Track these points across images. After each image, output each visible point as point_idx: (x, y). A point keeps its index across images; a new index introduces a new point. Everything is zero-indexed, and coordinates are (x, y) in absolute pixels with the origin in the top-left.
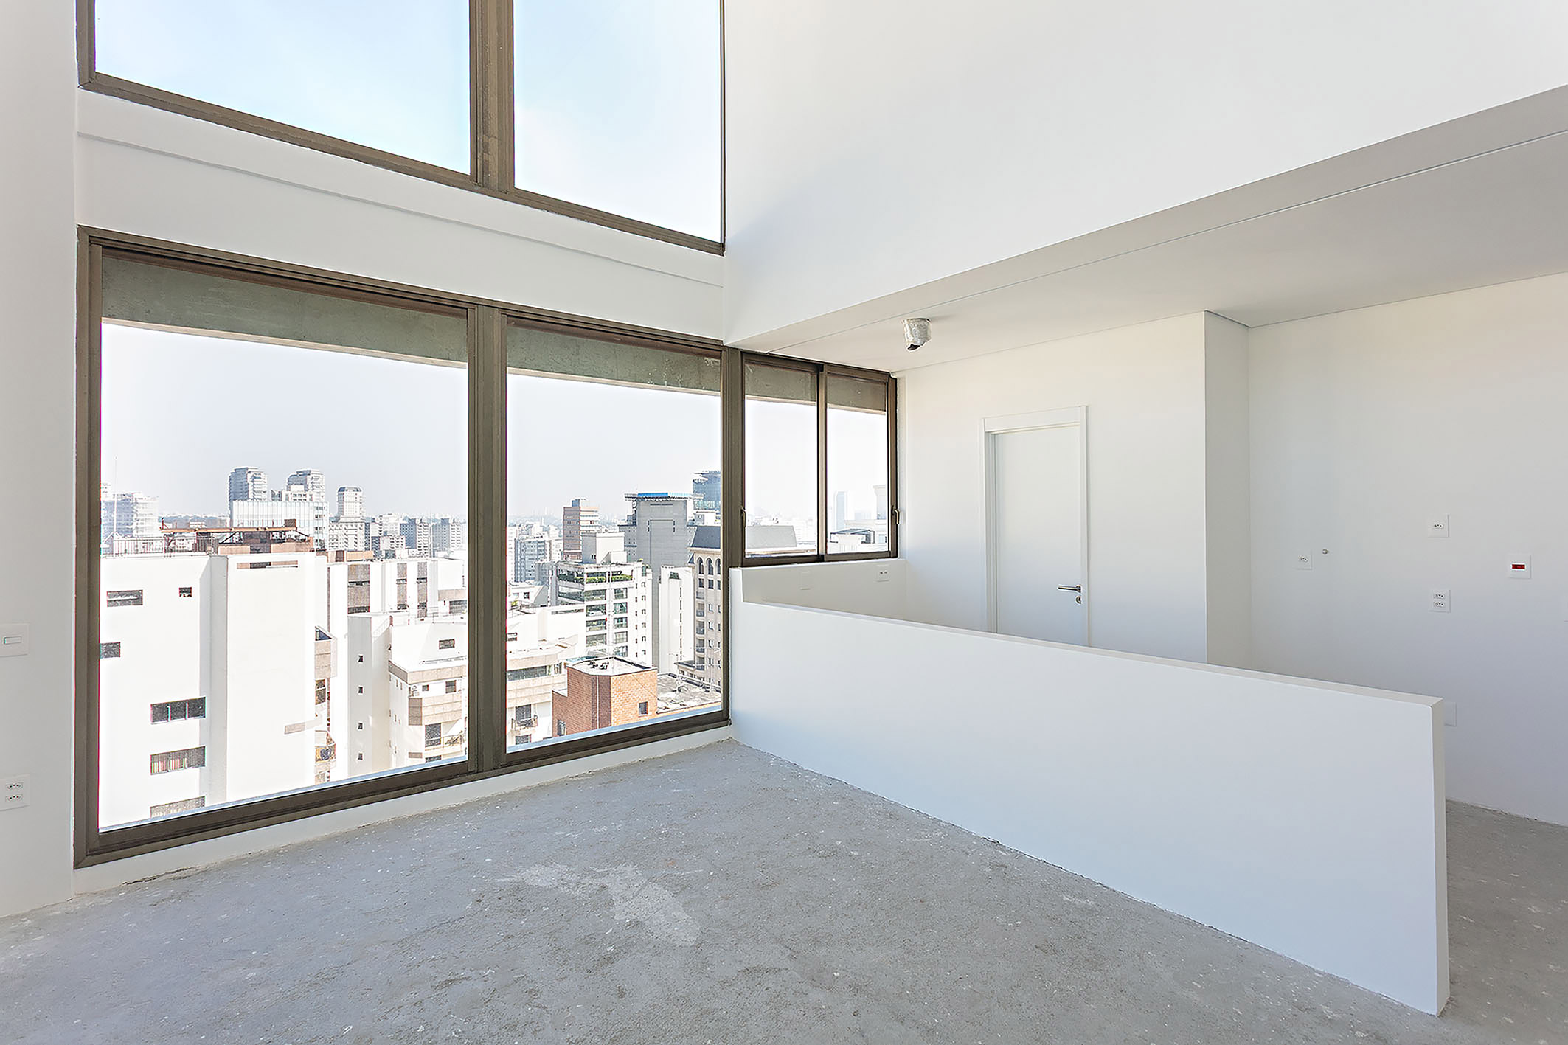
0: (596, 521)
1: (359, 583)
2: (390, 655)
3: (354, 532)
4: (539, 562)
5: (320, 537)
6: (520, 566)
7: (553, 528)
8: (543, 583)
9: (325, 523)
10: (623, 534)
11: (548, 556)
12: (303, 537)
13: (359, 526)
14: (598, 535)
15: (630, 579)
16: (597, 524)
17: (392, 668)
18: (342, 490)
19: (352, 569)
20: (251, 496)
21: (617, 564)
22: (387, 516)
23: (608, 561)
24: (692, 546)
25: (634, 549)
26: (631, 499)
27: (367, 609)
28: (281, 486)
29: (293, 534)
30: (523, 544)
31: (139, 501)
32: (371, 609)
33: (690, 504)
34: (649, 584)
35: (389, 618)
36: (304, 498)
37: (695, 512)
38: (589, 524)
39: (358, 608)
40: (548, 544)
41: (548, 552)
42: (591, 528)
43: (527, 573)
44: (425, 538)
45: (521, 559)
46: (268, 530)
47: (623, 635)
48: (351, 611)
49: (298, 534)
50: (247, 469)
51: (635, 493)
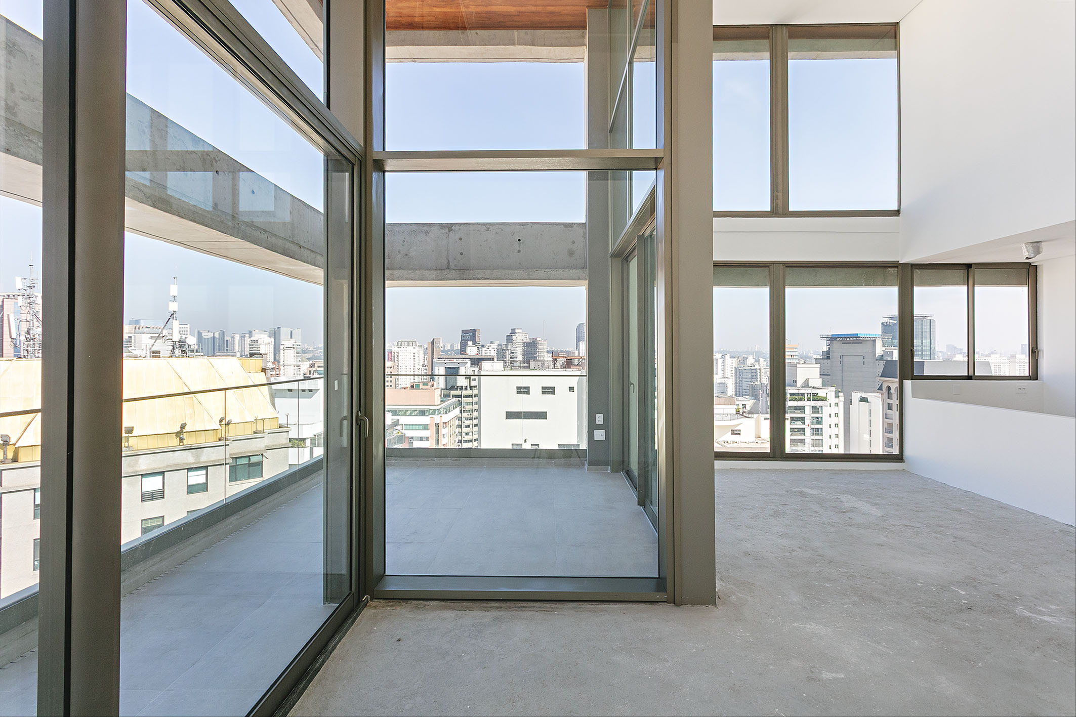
0: (796, 355)
4: (752, 384)
6: (739, 386)
7: (762, 360)
8: (755, 399)
10: (818, 365)
11: (759, 379)
14: (798, 366)
15: (824, 399)
16: (797, 357)
21: (814, 388)
23: (806, 384)
24: (881, 377)
25: (829, 377)
26: (826, 339)
30: (740, 371)
31: (539, 342)
33: (879, 344)
34: (841, 405)
37: (884, 349)
38: (791, 357)
40: (759, 371)
41: (759, 377)
42: (792, 361)
43: (743, 391)
45: (740, 381)
47: (819, 442)
51: (829, 334)
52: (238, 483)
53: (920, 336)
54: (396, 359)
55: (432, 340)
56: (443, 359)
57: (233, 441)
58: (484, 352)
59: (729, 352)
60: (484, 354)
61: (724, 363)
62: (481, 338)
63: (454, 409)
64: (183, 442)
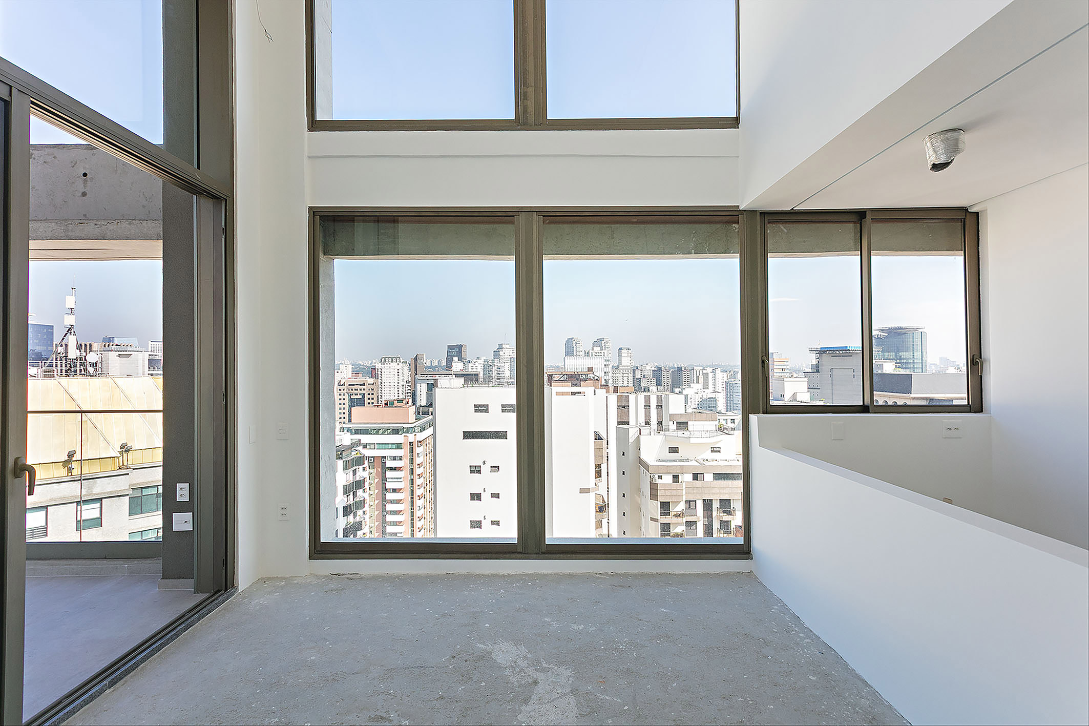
0: (787, 369)
1: (624, 407)
2: (640, 453)
3: (627, 375)
5: (607, 378)
6: (730, 400)
9: (609, 369)
10: (806, 379)
12: (596, 378)
13: (630, 371)
14: (785, 379)
16: (788, 371)
17: (641, 462)
18: (621, 349)
19: (619, 398)
20: (575, 354)
22: (645, 365)
23: (794, 398)
25: (818, 391)
26: (815, 352)
27: (628, 423)
28: (588, 348)
29: (591, 376)
30: (731, 385)
32: (630, 424)
35: (639, 430)
36: (600, 354)
38: (782, 371)
39: (623, 422)
42: (783, 375)
43: (734, 405)
44: (667, 379)
45: (731, 395)
46: (579, 373)
48: (619, 423)
49: (594, 376)
50: (573, 338)
51: (818, 347)
52: (143, 515)
53: (911, 348)
54: (380, 376)
55: (415, 356)
56: (425, 376)
57: (133, 469)
58: (470, 368)
59: (720, 366)
60: (470, 370)
61: (714, 377)
62: (468, 354)
63: (430, 427)
64: (71, 473)
